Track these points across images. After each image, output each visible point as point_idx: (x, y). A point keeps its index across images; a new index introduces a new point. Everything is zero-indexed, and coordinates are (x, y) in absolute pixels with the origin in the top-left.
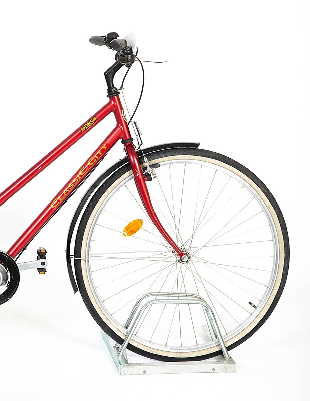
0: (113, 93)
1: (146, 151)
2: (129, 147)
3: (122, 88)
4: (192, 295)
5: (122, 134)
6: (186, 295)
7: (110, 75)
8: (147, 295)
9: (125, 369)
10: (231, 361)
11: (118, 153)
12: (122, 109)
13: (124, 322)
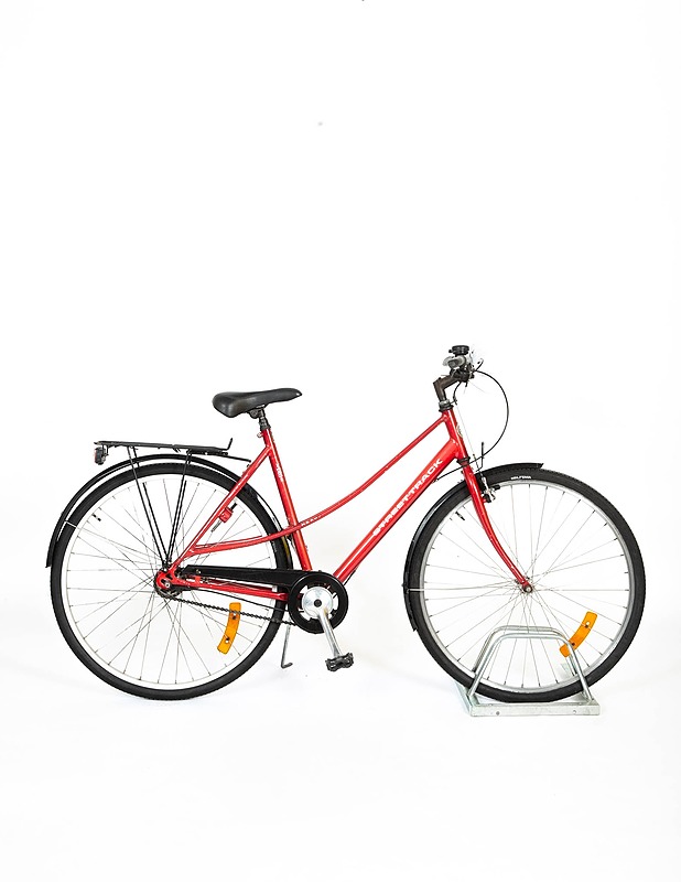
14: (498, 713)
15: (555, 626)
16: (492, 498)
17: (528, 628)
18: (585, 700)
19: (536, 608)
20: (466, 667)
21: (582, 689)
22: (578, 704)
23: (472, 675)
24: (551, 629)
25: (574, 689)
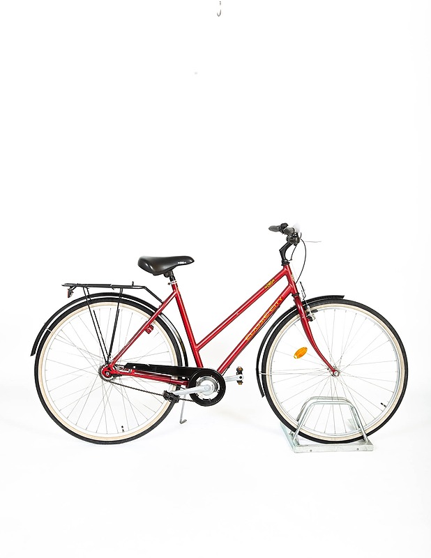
0: (285, 263)
1: (308, 301)
2: (297, 299)
3: (291, 259)
4: (342, 399)
5: (292, 290)
6: (338, 398)
7: (283, 251)
8: (311, 399)
9: (298, 448)
10: (369, 443)
11: (289, 303)
12: (291, 273)
13: (296, 417)
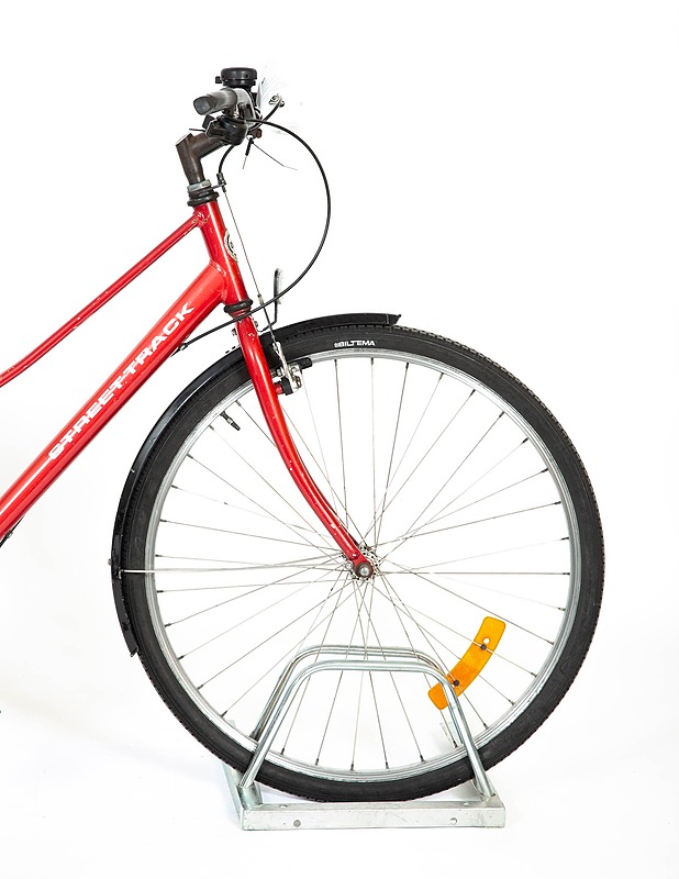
14: (297, 824)
15: (421, 645)
16: (293, 384)
17: (366, 651)
18: (477, 798)
19: (381, 607)
20: (239, 730)
21: (472, 775)
22: (461, 804)
23: (250, 745)
24: (413, 653)
25: (454, 775)
